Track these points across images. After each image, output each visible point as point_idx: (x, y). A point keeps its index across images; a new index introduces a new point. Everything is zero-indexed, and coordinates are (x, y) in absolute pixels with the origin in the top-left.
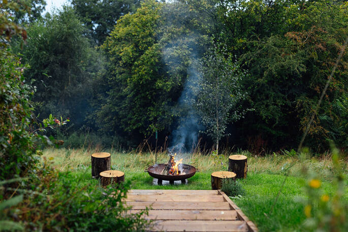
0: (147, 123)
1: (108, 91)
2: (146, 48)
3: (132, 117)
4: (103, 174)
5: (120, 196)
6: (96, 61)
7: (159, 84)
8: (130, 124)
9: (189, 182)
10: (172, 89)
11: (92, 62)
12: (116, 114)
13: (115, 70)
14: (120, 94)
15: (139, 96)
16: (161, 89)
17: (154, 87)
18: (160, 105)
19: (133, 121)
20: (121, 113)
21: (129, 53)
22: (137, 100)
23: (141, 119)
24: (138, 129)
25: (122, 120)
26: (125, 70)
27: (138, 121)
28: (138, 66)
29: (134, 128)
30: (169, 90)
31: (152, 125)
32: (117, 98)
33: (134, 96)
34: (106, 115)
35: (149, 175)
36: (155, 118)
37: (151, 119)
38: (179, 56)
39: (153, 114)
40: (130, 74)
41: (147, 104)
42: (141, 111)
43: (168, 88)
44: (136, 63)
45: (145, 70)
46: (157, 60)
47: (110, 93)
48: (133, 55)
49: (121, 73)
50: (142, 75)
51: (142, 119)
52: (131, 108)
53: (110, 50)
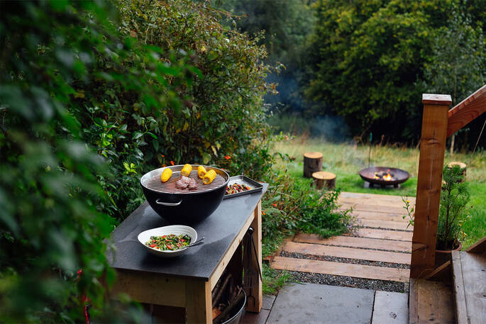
0: (367, 107)
1: (320, 63)
2: (370, 14)
3: (349, 98)
4: (315, 175)
5: (332, 199)
6: (305, 20)
7: (384, 60)
8: (345, 107)
9: (402, 188)
10: (400, 68)
11: (300, 21)
12: (328, 93)
13: (329, 37)
14: (333, 68)
15: (359, 72)
16: (386, 66)
17: (377, 63)
18: (385, 86)
19: (348, 104)
20: (334, 92)
21: (348, 19)
22: (356, 76)
23: (359, 101)
24: (355, 113)
25: (335, 101)
26: (343, 39)
27: (355, 104)
28: (358, 36)
29: (350, 111)
30: (396, 69)
31: (373, 110)
32: (330, 74)
33: (352, 72)
34: (316, 93)
35: (360, 178)
36: (377, 102)
37: (371, 103)
38: (411, 25)
39: (376, 96)
40: (349, 45)
41: (367, 83)
42: (360, 91)
43: (394, 66)
44: (356, 32)
45: (367, 41)
46: (383, 31)
47: (322, 66)
48: (353, 21)
49: (336, 43)
50: (364, 48)
51: (361, 102)
52: (347, 87)
53: (325, 11)
